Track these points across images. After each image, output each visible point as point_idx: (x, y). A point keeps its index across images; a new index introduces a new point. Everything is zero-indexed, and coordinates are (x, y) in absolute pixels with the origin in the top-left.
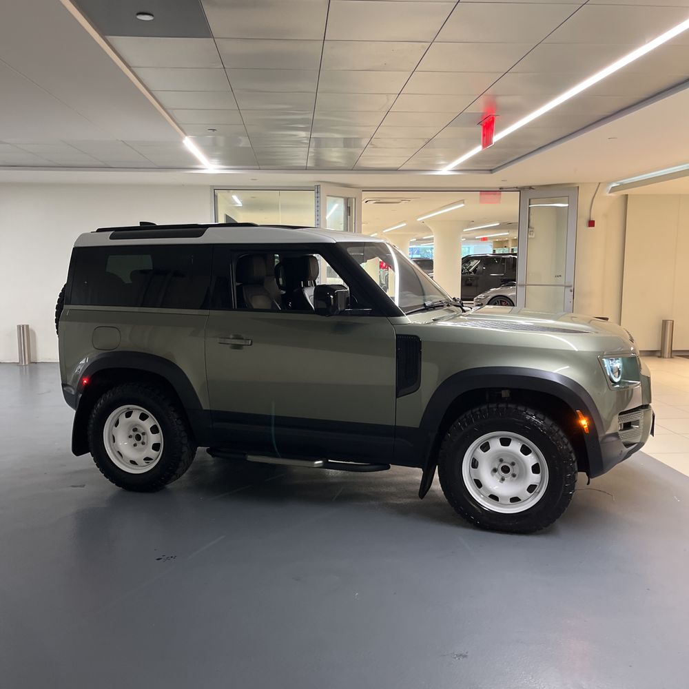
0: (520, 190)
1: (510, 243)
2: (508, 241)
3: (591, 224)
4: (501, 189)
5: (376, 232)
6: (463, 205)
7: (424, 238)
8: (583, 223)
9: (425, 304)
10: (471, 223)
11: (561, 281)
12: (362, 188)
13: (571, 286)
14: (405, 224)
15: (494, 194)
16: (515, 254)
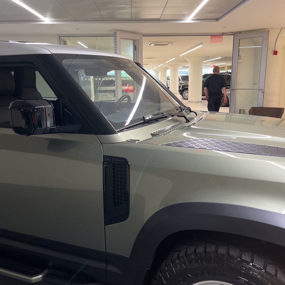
0: (234, 34)
1: (226, 68)
2: (225, 67)
3: (275, 53)
4: (223, 34)
5: (163, 63)
6: (202, 46)
7: (186, 66)
8: (271, 52)
9: (144, 117)
10: (207, 58)
11: (256, 87)
12: (143, 34)
13: (263, 90)
14: (174, 58)
15: (219, 37)
16: (230, 73)
